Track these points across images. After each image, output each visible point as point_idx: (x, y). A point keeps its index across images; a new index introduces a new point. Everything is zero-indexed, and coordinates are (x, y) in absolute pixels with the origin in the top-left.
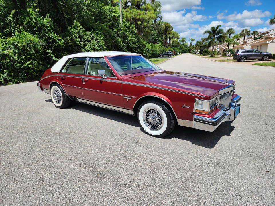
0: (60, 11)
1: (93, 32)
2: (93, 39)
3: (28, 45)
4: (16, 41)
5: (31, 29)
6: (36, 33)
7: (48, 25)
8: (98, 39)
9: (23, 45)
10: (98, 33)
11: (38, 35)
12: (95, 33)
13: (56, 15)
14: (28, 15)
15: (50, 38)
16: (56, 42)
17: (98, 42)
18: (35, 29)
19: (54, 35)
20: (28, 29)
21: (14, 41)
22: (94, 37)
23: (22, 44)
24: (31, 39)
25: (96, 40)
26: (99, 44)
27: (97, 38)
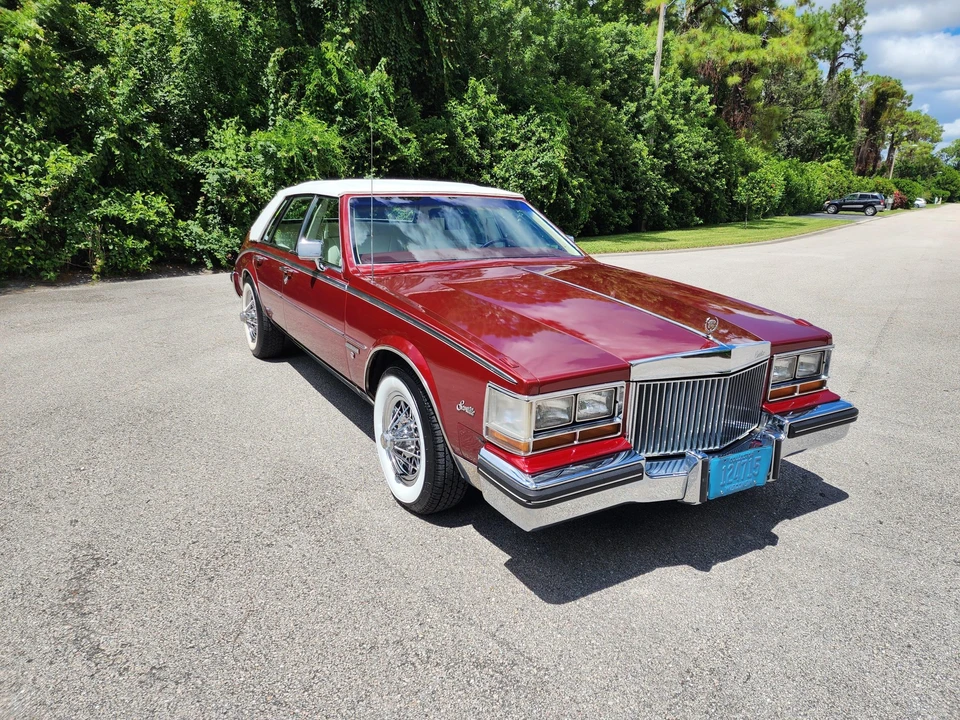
0: (432, 48)
1: (531, 119)
2: (530, 139)
3: (305, 156)
4: (274, 143)
5: (324, 107)
6: (339, 118)
7: (377, 94)
8: (544, 141)
9: (291, 154)
10: (549, 120)
11: (344, 124)
12: (538, 120)
13: (419, 62)
14: (322, 63)
15: (377, 136)
16: (394, 149)
17: (544, 150)
18: (336, 107)
19: (390, 126)
20: (317, 105)
21: (268, 143)
22: (534, 134)
23: (288, 152)
24: (316, 138)
25: (540, 142)
26: (547, 157)
27: (543, 135)
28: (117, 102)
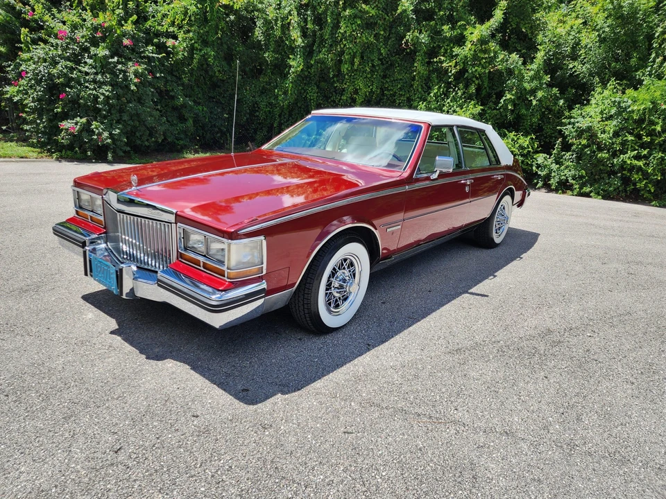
28: (528, 75)
